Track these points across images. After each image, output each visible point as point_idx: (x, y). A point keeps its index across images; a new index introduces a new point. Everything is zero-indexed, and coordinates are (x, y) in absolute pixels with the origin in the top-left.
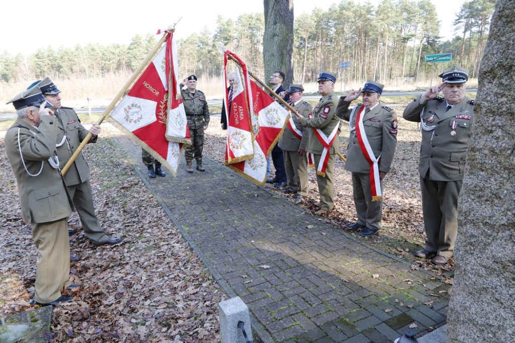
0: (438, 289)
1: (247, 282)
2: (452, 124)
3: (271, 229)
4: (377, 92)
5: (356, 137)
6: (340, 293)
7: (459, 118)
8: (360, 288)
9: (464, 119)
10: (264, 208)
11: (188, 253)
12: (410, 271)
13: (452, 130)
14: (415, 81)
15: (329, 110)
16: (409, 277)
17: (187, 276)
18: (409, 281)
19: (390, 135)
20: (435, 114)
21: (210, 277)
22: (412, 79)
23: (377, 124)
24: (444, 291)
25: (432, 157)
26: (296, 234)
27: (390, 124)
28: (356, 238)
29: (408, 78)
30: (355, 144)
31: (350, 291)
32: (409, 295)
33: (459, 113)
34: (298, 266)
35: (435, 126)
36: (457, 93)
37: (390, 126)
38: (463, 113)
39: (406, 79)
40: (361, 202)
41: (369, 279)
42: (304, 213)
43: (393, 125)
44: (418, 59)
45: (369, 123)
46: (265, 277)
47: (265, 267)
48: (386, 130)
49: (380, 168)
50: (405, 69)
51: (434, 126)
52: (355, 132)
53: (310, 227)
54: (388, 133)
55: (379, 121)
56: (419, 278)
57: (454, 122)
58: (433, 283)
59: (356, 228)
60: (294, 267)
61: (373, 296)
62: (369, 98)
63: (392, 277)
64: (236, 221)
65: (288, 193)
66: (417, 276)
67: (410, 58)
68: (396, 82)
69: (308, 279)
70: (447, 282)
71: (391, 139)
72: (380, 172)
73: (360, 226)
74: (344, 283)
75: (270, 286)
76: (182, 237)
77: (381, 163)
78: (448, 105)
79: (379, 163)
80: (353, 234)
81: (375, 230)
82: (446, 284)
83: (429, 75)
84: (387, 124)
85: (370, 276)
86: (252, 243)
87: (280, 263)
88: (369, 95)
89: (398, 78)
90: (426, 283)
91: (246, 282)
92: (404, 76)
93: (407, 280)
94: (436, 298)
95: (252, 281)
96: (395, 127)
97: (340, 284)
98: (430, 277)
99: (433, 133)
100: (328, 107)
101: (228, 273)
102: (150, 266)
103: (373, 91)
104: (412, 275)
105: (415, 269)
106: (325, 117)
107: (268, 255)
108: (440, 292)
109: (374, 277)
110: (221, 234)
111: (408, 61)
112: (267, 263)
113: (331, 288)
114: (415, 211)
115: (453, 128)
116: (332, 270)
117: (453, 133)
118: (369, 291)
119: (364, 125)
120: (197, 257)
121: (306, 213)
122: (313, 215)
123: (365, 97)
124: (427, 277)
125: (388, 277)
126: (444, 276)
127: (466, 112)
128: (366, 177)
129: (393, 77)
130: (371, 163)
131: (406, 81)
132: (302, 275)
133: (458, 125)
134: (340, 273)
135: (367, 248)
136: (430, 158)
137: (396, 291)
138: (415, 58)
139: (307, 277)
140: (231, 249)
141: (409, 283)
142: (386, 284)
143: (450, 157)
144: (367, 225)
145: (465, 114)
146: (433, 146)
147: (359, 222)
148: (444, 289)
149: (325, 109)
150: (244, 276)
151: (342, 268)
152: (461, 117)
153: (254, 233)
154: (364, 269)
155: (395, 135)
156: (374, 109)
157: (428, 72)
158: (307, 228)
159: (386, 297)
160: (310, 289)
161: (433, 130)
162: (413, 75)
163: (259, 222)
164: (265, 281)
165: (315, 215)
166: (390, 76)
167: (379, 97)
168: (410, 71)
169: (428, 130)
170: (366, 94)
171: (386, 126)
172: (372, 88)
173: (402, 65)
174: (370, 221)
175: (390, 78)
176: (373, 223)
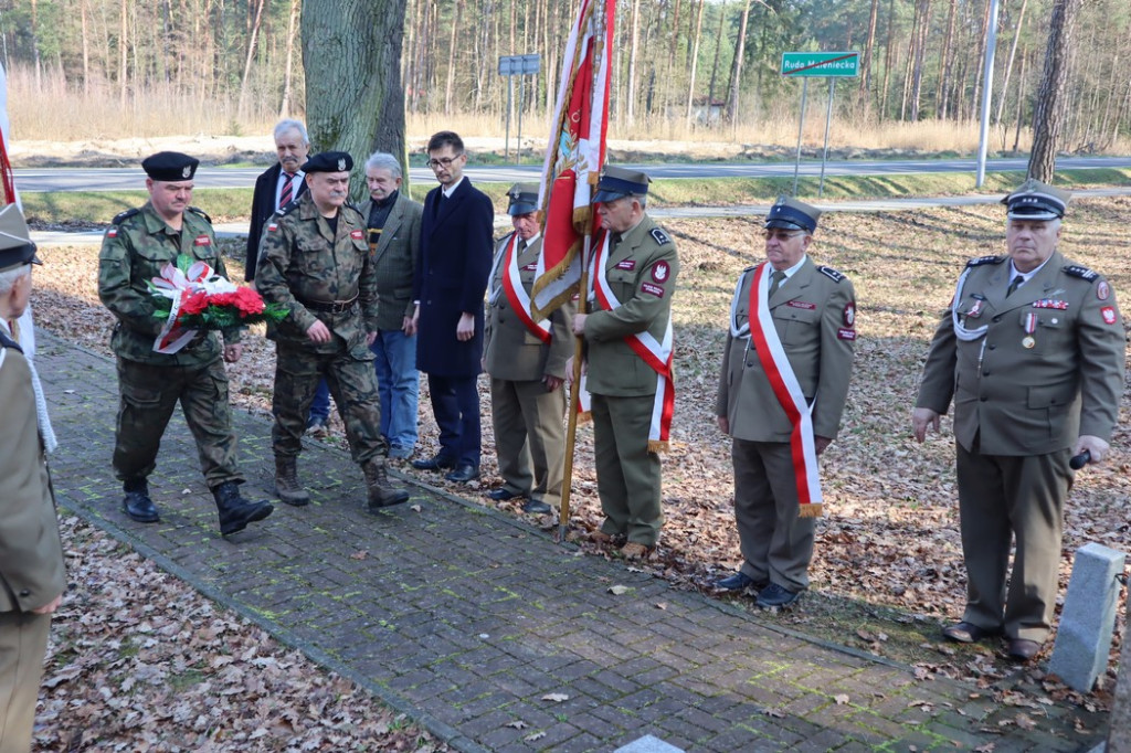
0: (993, 717)
1: (535, 737)
2: (1025, 321)
3: (514, 600)
4: (804, 228)
5: (753, 349)
6: (775, 743)
7: (1041, 307)
8: (817, 729)
9: (1052, 308)
10: (459, 543)
11: (319, 680)
12: (916, 682)
13: (1026, 334)
14: (730, 123)
15: (667, 273)
16: (919, 695)
17: (355, 738)
18: (922, 705)
19: (840, 343)
20: (984, 299)
21: (426, 735)
22: (716, 114)
23: (808, 316)
24: (1009, 722)
25: (983, 400)
26: (591, 610)
27: (838, 314)
28: (748, 612)
29: (706, 109)
30: (753, 368)
31: (796, 737)
32: (934, 734)
33: (1042, 296)
34: (637, 690)
35: (986, 327)
36: (1031, 243)
37: (838, 320)
38: (1049, 295)
39: (698, 113)
40: (755, 517)
41: (828, 707)
42: (580, 553)
43: (845, 317)
44: (737, 49)
45: (785, 312)
46: (570, 721)
47: (558, 697)
48: (830, 329)
49: (817, 427)
50: (697, 79)
51: (984, 328)
52: (749, 336)
53: (618, 589)
54: (836, 337)
55: (813, 307)
56: (942, 698)
57: (1030, 315)
58: (979, 706)
59: (738, 588)
60: (631, 693)
61: (854, 743)
62: (783, 244)
63: (881, 700)
64: (403, 585)
65: (506, 499)
66: (933, 691)
67: (709, 43)
68: (667, 123)
69: (680, 718)
70: (1007, 700)
71: (841, 352)
72: (817, 438)
73: (751, 580)
74: (774, 719)
75: (595, 741)
76: (270, 638)
77: (821, 416)
78: (1015, 273)
79: (814, 416)
80: (734, 603)
81: (797, 590)
82: (1007, 706)
83: (770, 102)
84: (832, 315)
85: (826, 700)
86: (484, 641)
87: (587, 686)
88: (783, 236)
89: (675, 109)
90: (963, 707)
91: (529, 738)
92: (694, 104)
93: (919, 702)
94: (995, 736)
95: (544, 734)
96: (850, 321)
97: (766, 723)
98: (966, 692)
99: (984, 343)
100: (664, 263)
101: (468, 720)
102: (223, 727)
103: (791, 226)
104: (925, 692)
105: (926, 678)
106: (657, 291)
107: (547, 669)
108: (1002, 723)
109: (839, 703)
110: (383, 622)
111: (704, 53)
112: (556, 688)
113: (750, 733)
114: (862, 539)
115: (1028, 329)
116: (729, 692)
117: (1028, 342)
118: (842, 734)
119: (774, 318)
120: (353, 687)
121: (587, 554)
122: (608, 559)
123: (774, 241)
124: (959, 694)
125: (872, 699)
126: (996, 689)
127: (1058, 292)
128: (781, 453)
129: (655, 103)
130: (795, 417)
131: (700, 120)
132: (661, 710)
133: (1039, 324)
134: (751, 698)
135: (786, 635)
136: (980, 404)
137: (901, 728)
138: (727, 46)
139: (677, 714)
140: (438, 661)
141: (925, 709)
142: (873, 716)
143: (1027, 399)
144: (775, 579)
145: (1054, 298)
146: (986, 374)
147: (749, 572)
148: (1008, 718)
149: (654, 270)
150: (518, 724)
151: (749, 685)
152: (1045, 304)
153: (474, 612)
154: (804, 684)
155: (850, 342)
156: (795, 275)
157: (769, 95)
158: (611, 592)
159: (886, 743)
160: (699, 741)
161: (982, 338)
162: (719, 101)
163: (470, 583)
164: (577, 731)
165: (615, 557)
166: (649, 100)
167: (807, 240)
168: (711, 86)
169: (970, 338)
170: (775, 233)
171: (831, 321)
172: (791, 219)
173: (688, 67)
174: (781, 565)
175: (649, 107)
176: (790, 569)
